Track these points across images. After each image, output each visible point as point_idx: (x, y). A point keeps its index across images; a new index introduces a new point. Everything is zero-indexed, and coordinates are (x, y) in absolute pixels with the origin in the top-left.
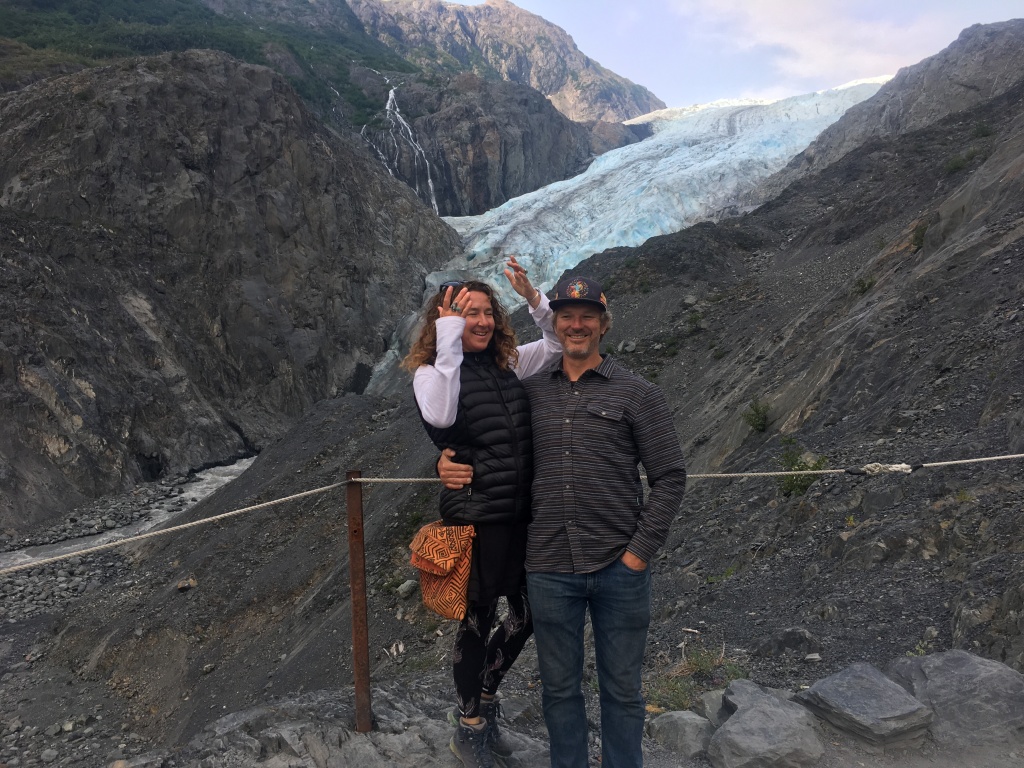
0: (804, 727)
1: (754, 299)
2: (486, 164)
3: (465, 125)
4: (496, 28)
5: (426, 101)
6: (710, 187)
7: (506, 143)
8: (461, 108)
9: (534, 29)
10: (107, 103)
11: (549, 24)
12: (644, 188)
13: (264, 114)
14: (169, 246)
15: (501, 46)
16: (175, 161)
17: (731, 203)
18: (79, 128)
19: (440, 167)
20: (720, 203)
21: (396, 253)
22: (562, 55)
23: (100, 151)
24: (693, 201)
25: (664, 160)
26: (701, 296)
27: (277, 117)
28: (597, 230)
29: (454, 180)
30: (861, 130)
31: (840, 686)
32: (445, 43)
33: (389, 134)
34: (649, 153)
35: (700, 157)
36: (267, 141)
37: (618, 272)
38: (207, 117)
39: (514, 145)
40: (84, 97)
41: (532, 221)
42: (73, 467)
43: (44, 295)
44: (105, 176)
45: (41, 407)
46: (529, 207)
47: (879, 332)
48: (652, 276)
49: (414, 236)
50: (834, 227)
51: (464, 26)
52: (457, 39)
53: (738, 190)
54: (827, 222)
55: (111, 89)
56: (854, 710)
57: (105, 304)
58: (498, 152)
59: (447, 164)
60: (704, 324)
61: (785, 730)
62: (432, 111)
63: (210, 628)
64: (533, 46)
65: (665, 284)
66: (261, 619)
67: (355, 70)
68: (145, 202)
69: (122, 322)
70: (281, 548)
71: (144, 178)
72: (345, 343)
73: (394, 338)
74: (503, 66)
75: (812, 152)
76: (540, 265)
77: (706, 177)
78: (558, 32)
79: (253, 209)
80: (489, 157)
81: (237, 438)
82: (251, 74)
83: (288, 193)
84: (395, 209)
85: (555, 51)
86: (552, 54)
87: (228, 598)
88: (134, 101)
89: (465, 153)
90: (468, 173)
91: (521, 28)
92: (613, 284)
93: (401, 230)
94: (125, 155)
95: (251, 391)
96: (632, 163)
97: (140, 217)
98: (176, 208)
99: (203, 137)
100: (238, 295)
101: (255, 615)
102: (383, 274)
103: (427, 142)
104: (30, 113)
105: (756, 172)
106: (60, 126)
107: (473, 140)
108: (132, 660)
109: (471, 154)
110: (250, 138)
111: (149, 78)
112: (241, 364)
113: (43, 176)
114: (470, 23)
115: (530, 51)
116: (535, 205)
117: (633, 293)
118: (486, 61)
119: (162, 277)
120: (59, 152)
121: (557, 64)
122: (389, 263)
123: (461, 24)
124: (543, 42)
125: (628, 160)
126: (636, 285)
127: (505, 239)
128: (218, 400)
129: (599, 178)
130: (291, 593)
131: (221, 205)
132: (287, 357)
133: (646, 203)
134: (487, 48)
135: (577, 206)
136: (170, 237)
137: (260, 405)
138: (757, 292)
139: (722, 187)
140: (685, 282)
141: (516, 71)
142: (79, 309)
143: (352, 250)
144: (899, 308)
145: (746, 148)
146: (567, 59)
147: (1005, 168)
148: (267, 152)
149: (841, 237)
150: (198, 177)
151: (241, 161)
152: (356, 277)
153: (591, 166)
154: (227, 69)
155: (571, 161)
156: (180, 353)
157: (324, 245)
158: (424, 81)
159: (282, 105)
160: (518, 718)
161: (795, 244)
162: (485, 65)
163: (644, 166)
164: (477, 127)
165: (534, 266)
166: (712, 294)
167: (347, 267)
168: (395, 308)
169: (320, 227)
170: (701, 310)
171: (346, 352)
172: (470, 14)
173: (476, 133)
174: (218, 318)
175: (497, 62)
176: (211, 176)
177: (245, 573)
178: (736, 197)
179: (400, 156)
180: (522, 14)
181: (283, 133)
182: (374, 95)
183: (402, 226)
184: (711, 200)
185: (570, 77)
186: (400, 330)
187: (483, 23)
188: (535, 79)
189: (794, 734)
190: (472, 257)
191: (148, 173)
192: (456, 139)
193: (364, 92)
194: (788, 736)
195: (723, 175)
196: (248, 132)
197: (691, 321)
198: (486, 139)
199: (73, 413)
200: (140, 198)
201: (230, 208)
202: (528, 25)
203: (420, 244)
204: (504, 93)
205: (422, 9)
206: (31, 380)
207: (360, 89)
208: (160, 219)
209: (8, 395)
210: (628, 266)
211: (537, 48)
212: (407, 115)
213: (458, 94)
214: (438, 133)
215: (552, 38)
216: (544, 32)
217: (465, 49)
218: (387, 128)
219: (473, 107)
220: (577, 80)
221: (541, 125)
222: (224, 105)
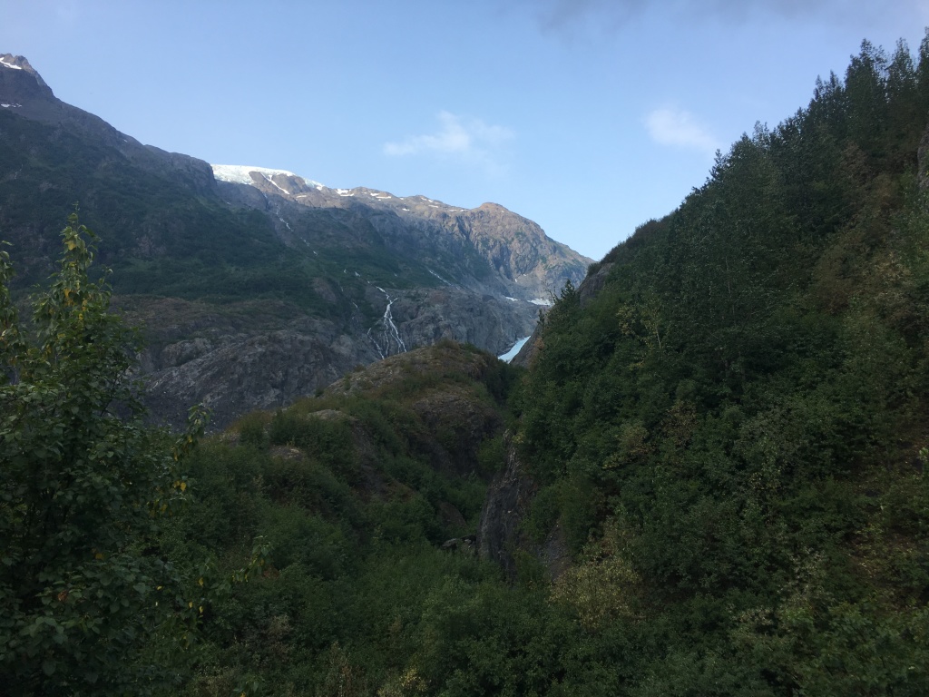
3: (431, 327)
4: (487, 227)
5: (409, 311)
7: (456, 337)
8: (430, 316)
9: (515, 227)
10: (243, 362)
11: (526, 221)
13: (307, 360)
15: (488, 240)
16: (269, 385)
18: (232, 373)
22: (534, 245)
23: (240, 383)
27: (312, 361)
32: (446, 242)
33: (384, 334)
36: (307, 373)
38: (282, 364)
39: (461, 338)
40: (234, 359)
44: (241, 393)
51: (461, 228)
52: (456, 237)
55: (245, 355)
62: (412, 318)
64: (513, 239)
67: (369, 289)
68: (256, 403)
71: (256, 393)
74: (490, 255)
78: (533, 227)
85: (529, 242)
86: (527, 244)
88: (254, 361)
89: (430, 344)
91: (504, 226)
94: (249, 384)
98: (268, 405)
99: (280, 374)
103: (406, 338)
104: (213, 368)
106: (224, 373)
107: (435, 337)
109: (433, 345)
110: (300, 372)
111: (260, 350)
113: (218, 395)
114: (467, 225)
115: (510, 243)
118: (476, 251)
120: (224, 384)
121: (530, 251)
123: (459, 226)
124: (521, 236)
134: (478, 243)
141: (499, 257)
146: (539, 248)
148: (307, 378)
150: (278, 392)
151: (295, 382)
158: (410, 297)
162: (475, 256)
164: (438, 328)
172: (467, 218)
173: (437, 331)
175: (485, 252)
176: (283, 390)
179: (390, 347)
180: (506, 215)
182: (378, 307)
185: (541, 261)
187: (476, 223)
188: (514, 263)
191: (258, 391)
192: (425, 336)
193: (372, 306)
196: (299, 370)
198: (443, 336)
200: (254, 402)
202: (510, 224)
204: (459, 304)
205: (431, 218)
207: (370, 304)
208: (262, 410)
211: (516, 240)
212: (396, 321)
213: (429, 306)
214: (414, 332)
215: (527, 233)
216: (521, 229)
217: (461, 244)
218: (383, 330)
219: (436, 315)
220: (545, 262)
221: (481, 324)
222: (290, 358)
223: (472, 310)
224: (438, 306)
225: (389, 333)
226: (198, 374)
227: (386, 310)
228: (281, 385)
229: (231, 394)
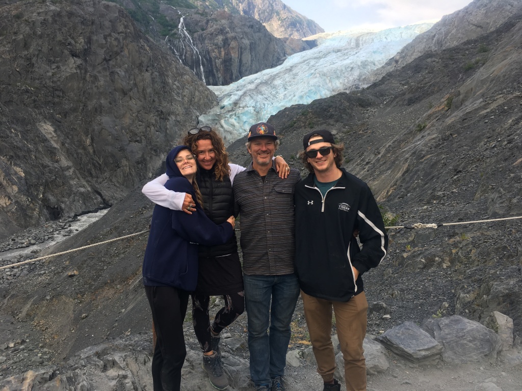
0: (379, 354)
1: (366, 132)
2: (231, 59)
3: (220, 38)
5: (200, 24)
6: (346, 74)
7: (241, 48)
8: (218, 29)
10: (30, 20)
12: (312, 74)
13: (114, 29)
14: (63, 97)
16: (66, 52)
17: (356, 82)
18: (15, 33)
19: (207, 59)
20: (351, 82)
21: (183, 104)
22: (271, 2)
23: (26, 46)
24: (337, 81)
25: (323, 59)
26: (339, 131)
27: (121, 30)
28: (288, 95)
29: (214, 66)
30: (423, 47)
31: (398, 333)
33: (180, 41)
34: (315, 55)
35: (341, 58)
36: (115, 43)
37: (298, 117)
38: (83, 29)
39: (245, 49)
40: (18, 17)
41: (254, 89)
42: (13, 213)
44: (29, 59)
46: (253, 82)
47: (427, 151)
48: (315, 120)
49: (192, 95)
50: (407, 96)
53: (360, 76)
54: (404, 94)
55: (32, 13)
56: (405, 345)
57: (29, 127)
58: (237, 53)
59: (210, 58)
61: (370, 355)
62: (203, 30)
63: (85, 296)
65: (322, 124)
66: (112, 291)
67: (163, 6)
68: (50, 74)
69: (39, 137)
70: (123, 256)
71: (50, 61)
72: (156, 151)
74: (241, 7)
75: (398, 57)
76: (258, 112)
77: (344, 69)
79: (108, 79)
80: (233, 55)
81: (99, 199)
82: (107, 7)
83: (126, 71)
84: (183, 81)
87: (95, 280)
88: (44, 20)
89: (220, 53)
90: (222, 63)
92: (295, 123)
93: (186, 92)
94: (40, 48)
95: (107, 174)
96: (306, 60)
97: (48, 81)
98: (67, 77)
99: (81, 40)
100: (100, 124)
101: (109, 290)
102: (176, 115)
103: (200, 46)
105: (369, 67)
106: (5, 32)
107: (224, 46)
108: (45, 312)
109: (223, 53)
110: (106, 41)
111: (53, 8)
112: (102, 160)
116: (256, 81)
117: (305, 128)
119: (60, 114)
120: (4, 46)
121: (268, 7)
122: (180, 109)
125: (304, 59)
126: (307, 124)
127: (240, 99)
128: (89, 179)
129: (289, 68)
130: (127, 278)
131: (91, 76)
132: (126, 158)
133: (313, 81)
135: (277, 82)
136: (63, 92)
137: (112, 182)
138: (367, 129)
139: (352, 75)
140: (332, 123)
141: (247, 9)
142: (15, 130)
143: (160, 102)
144: (438, 139)
145: (364, 54)
146: (274, 4)
147: (493, 69)
148: (116, 49)
149: (411, 102)
150: (79, 61)
151: (101, 53)
152: (162, 116)
153: (285, 62)
154: (94, 4)
155: (275, 58)
156: (69, 154)
157: (145, 99)
158: (199, 13)
159: (124, 24)
160: (238, 348)
161: (387, 105)
162: (231, 6)
163: (312, 62)
164: (227, 39)
165: (255, 113)
166: (345, 130)
167: (158, 111)
169: (144, 89)
170: (339, 138)
171: (156, 155)
173: (226, 42)
174: (90, 136)
176: (86, 61)
177: (103, 268)
178: (359, 80)
179: (186, 53)
181: (124, 39)
182: (172, 20)
183: (186, 90)
184: (346, 81)
189: (374, 358)
190: (223, 108)
191: (52, 58)
192: (216, 45)
193: (167, 18)
194: (371, 359)
195: (352, 68)
196: (105, 38)
198: (231, 46)
199: (13, 184)
200: (48, 72)
201: (96, 78)
203: (196, 100)
204: (241, 21)
207: (165, 17)
208: (59, 83)
210: (303, 114)
212: (190, 32)
213: (216, 21)
214: (206, 42)
218: (180, 38)
219: (224, 28)
221: (260, 39)
222: (93, 23)
223: (252, 27)
224: (223, 21)
225: (184, 40)
227: (179, 22)
228: (85, 54)
229: (15, 59)
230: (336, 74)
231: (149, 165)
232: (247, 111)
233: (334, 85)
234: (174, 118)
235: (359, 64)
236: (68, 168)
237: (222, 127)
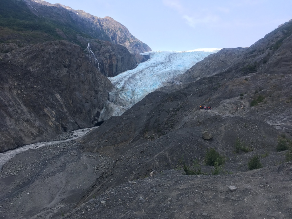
2: (113, 64)
3: (108, 54)
4: (108, 25)
5: (97, 47)
6: (167, 76)
7: (117, 59)
8: (107, 50)
9: (118, 26)
10: (48, 52)
11: (122, 25)
12: (152, 75)
13: (79, 56)
14: (61, 84)
15: (109, 30)
16: (62, 66)
17: (172, 80)
18: (43, 57)
19: (101, 64)
20: (170, 80)
21: (102, 87)
22: (125, 34)
23: (47, 63)
24: (164, 79)
25: (156, 67)
27: (81, 57)
28: (142, 84)
29: (105, 68)
30: (200, 67)
32: (95, 28)
33: (88, 55)
34: (152, 65)
35: (164, 68)
36: (80, 62)
38: (67, 56)
39: (119, 60)
40: (43, 50)
41: (128, 81)
42: (54, 128)
43: (45, 94)
44: (48, 68)
45: (48, 116)
46: (126, 77)
51: (100, 23)
52: (98, 27)
53: (174, 77)
55: (48, 49)
57: (53, 96)
58: (115, 62)
59: (103, 64)
60: (182, 107)
62: (99, 50)
64: (118, 31)
67: (78, 37)
68: (57, 74)
69: (57, 100)
71: (56, 69)
72: (94, 106)
73: (104, 106)
74: (110, 35)
75: (190, 71)
76: (133, 92)
77: (166, 73)
78: (125, 27)
79: (78, 76)
80: (113, 63)
81: (77, 125)
82: (75, 47)
83: (83, 74)
84: (101, 77)
85: (124, 33)
86: (123, 33)
88: (54, 52)
89: (107, 61)
90: (108, 66)
91: (115, 25)
93: (103, 82)
94: (53, 64)
95: (78, 116)
96: (148, 67)
97: (56, 77)
98: (63, 76)
99: (67, 61)
100: (75, 95)
102: (101, 92)
103: (98, 58)
104: (32, 53)
105: (177, 73)
106: (38, 56)
107: (109, 58)
109: (109, 62)
110: (77, 61)
111: (56, 47)
112: (76, 110)
113: (37, 67)
116: (127, 77)
118: (105, 33)
119: (61, 90)
120: (39, 62)
121: (124, 36)
122: (102, 90)
123: (99, 23)
124: (121, 30)
125: (147, 66)
126: (171, 100)
127: (124, 85)
128: (73, 117)
129: (141, 71)
131: (72, 75)
132: (84, 109)
133: (154, 78)
134: (106, 30)
135: (137, 77)
136: (61, 82)
137: (80, 119)
139: (170, 76)
140: (178, 100)
141: (113, 36)
142: (50, 97)
143: (95, 86)
145: (175, 67)
146: (127, 35)
148: (80, 64)
150: (67, 69)
151: (75, 66)
152: (96, 92)
153: (137, 67)
154: (70, 45)
155: (132, 65)
156: (66, 107)
157: (90, 85)
158: (96, 42)
159: (82, 54)
161: (193, 95)
162: (105, 34)
163: (151, 69)
164: (111, 55)
165: (132, 92)
166: (182, 103)
167: (95, 90)
168: (103, 99)
169: (90, 81)
171: (95, 108)
172: (101, 20)
173: (110, 56)
174: (72, 100)
175: (108, 34)
176: (69, 69)
177: (117, 139)
178: (173, 79)
179: (92, 61)
180: (115, 22)
181: (82, 60)
182: (84, 44)
183: (103, 81)
184: (168, 79)
185: (127, 40)
186: (105, 105)
187: (105, 23)
188: (118, 39)
190: (117, 89)
191: (57, 68)
192: (105, 58)
193: (81, 43)
195: (170, 73)
196: (76, 60)
197: (180, 106)
198: (113, 58)
199: (53, 117)
200: (56, 73)
201: (73, 76)
202: (117, 25)
203: (106, 85)
204: (117, 47)
205: (88, 18)
206: (46, 110)
207: (80, 42)
208: (60, 78)
209: (43, 113)
211: (119, 31)
212: (94, 51)
213: (105, 46)
214: (101, 56)
215: (123, 29)
216: (121, 27)
217: (100, 29)
219: (109, 50)
220: (129, 41)
222: (71, 53)
224: (109, 46)
225: (91, 55)
226: (23, 56)
227: (88, 45)
228: (68, 66)
229: (43, 68)
230: (163, 75)
231: (92, 113)
232: (129, 91)
233: (163, 80)
234: (100, 93)
235: (173, 71)
236: (67, 112)
237: (119, 97)
